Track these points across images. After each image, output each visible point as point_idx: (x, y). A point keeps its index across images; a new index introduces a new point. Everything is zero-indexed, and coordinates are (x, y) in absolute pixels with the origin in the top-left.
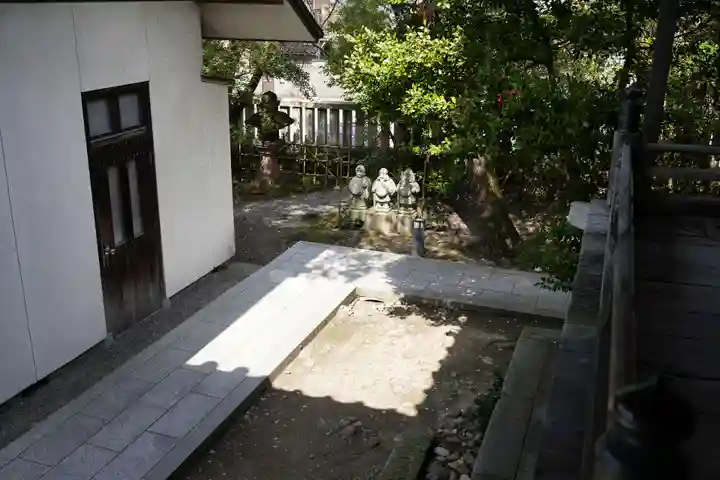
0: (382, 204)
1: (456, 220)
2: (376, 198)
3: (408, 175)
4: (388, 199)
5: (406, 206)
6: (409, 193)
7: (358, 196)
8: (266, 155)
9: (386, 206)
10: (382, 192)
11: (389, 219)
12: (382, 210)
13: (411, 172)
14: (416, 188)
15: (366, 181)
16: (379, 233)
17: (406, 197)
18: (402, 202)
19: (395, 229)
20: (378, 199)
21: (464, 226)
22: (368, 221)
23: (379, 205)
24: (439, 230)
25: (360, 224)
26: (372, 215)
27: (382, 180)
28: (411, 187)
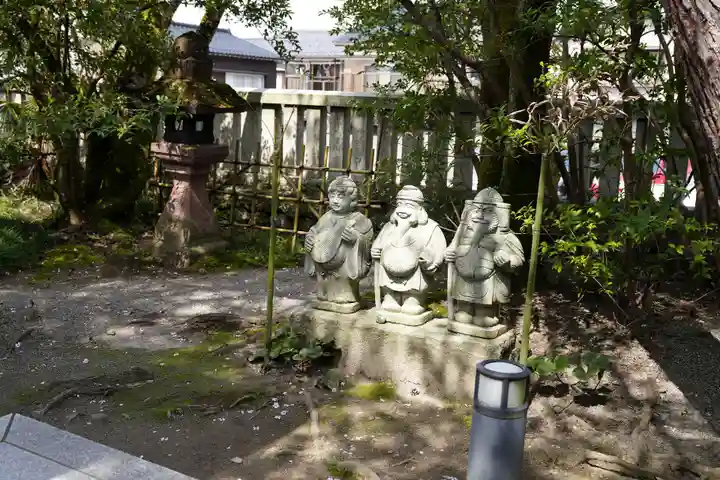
0: (400, 297)
1: (640, 365)
2: (382, 280)
3: (488, 209)
4: (417, 282)
5: (475, 309)
6: (487, 266)
7: (330, 268)
8: (181, 178)
9: (412, 305)
10: (401, 260)
11: (418, 349)
12: (402, 318)
13: (498, 199)
14: (510, 251)
15: (356, 224)
16: (385, 393)
17: (476, 279)
18: (466, 293)
19: (436, 378)
20: (386, 281)
21: (671, 390)
22: (356, 351)
23: (390, 302)
24: (589, 398)
25: (330, 355)
26: (368, 330)
27: (404, 223)
28: (493, 248)
